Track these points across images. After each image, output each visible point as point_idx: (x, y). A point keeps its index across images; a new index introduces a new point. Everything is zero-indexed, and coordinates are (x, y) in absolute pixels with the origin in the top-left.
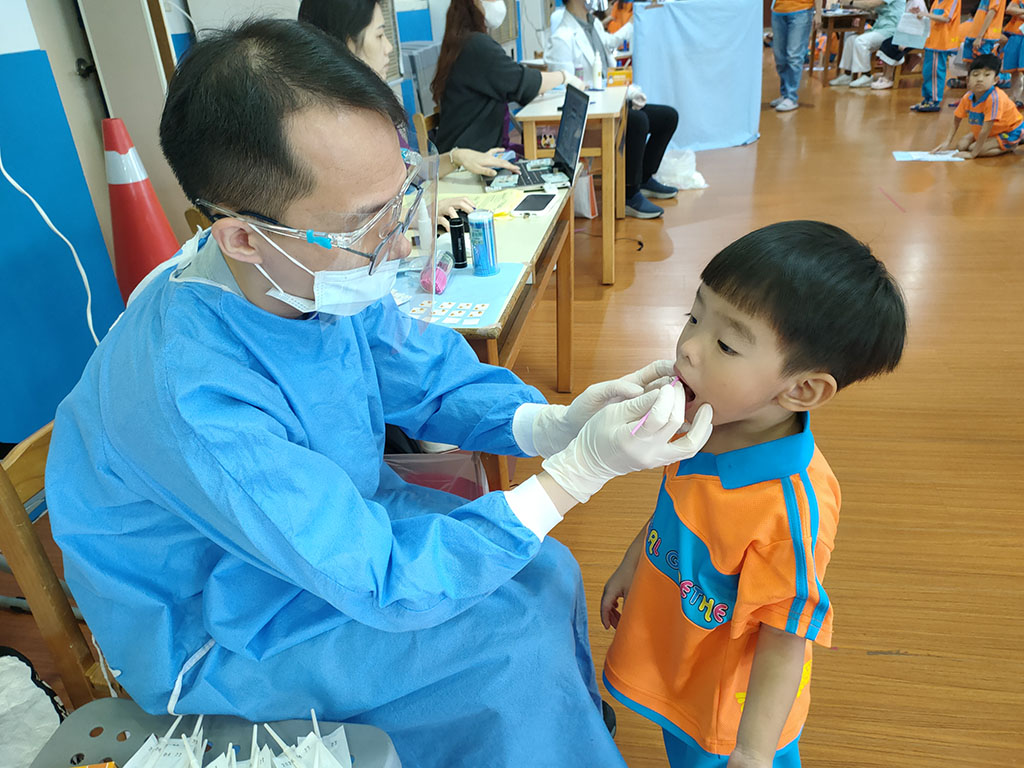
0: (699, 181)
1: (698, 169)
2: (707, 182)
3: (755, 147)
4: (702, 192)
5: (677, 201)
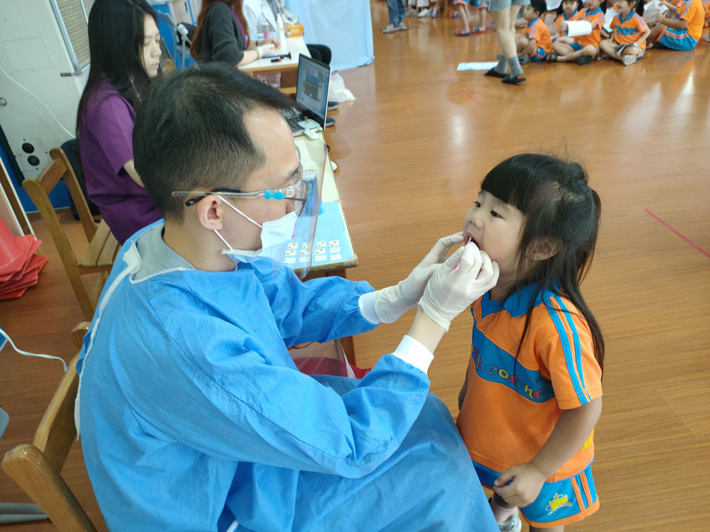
0: (349, 96)
2: (354, 96)
4: (352, 103)
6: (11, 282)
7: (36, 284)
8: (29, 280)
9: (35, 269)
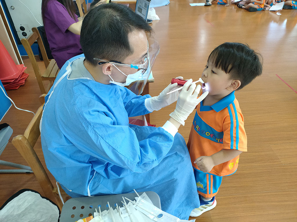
0: (157, 18)
1: (156, 14)
2: (159, 18)
3: (169, 6)
4: (158, 21)
5: (152, 24)
6: (14, 83)
7: (24, 85)
8: (21, 83)
9: (23, 78)
